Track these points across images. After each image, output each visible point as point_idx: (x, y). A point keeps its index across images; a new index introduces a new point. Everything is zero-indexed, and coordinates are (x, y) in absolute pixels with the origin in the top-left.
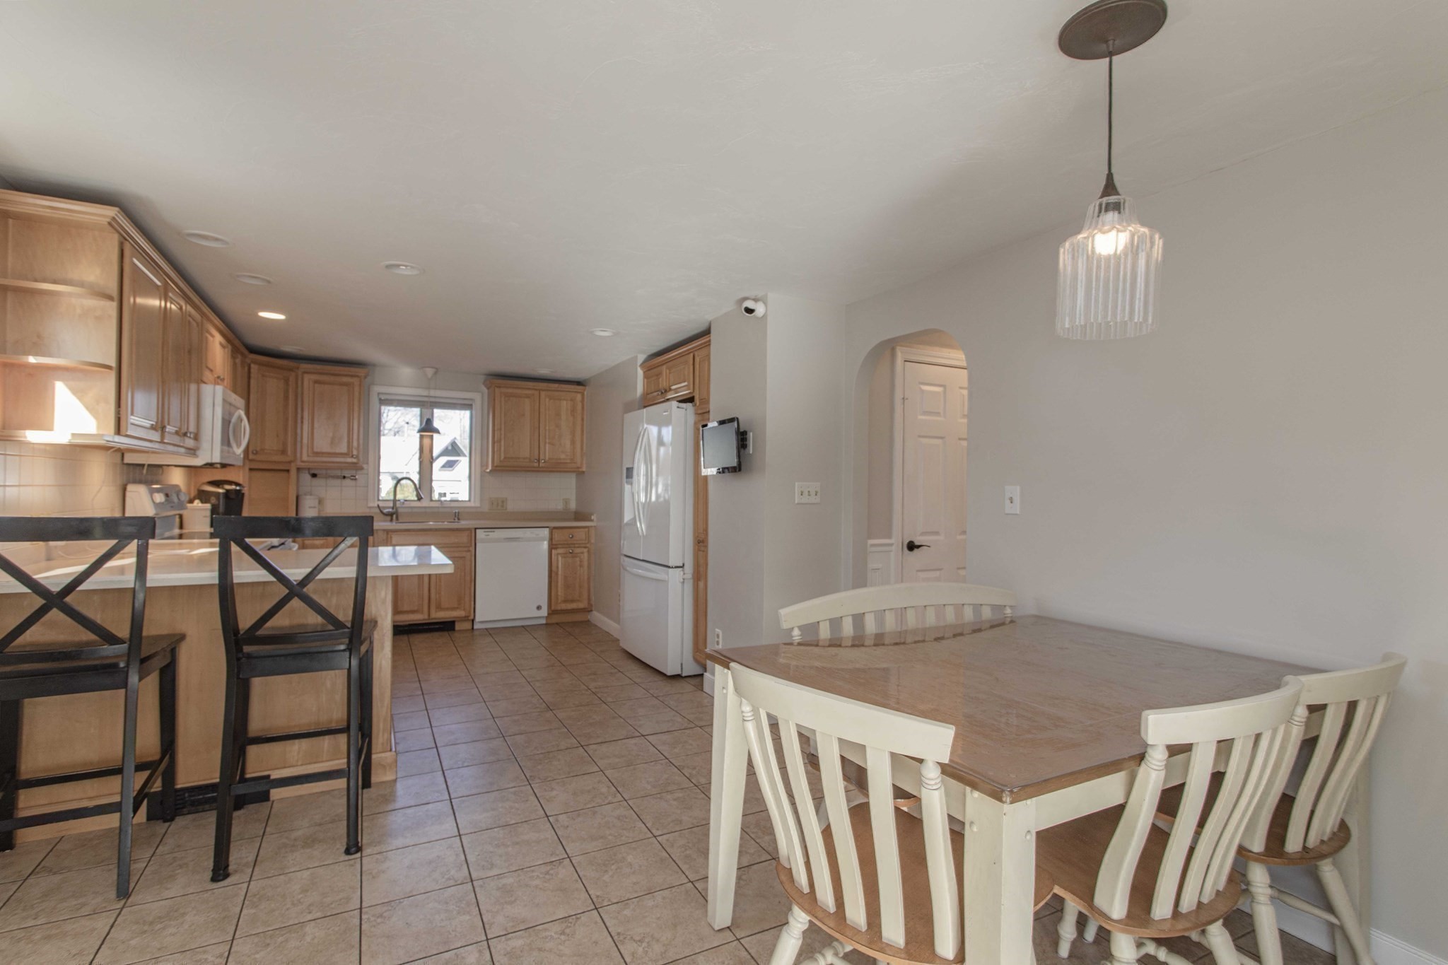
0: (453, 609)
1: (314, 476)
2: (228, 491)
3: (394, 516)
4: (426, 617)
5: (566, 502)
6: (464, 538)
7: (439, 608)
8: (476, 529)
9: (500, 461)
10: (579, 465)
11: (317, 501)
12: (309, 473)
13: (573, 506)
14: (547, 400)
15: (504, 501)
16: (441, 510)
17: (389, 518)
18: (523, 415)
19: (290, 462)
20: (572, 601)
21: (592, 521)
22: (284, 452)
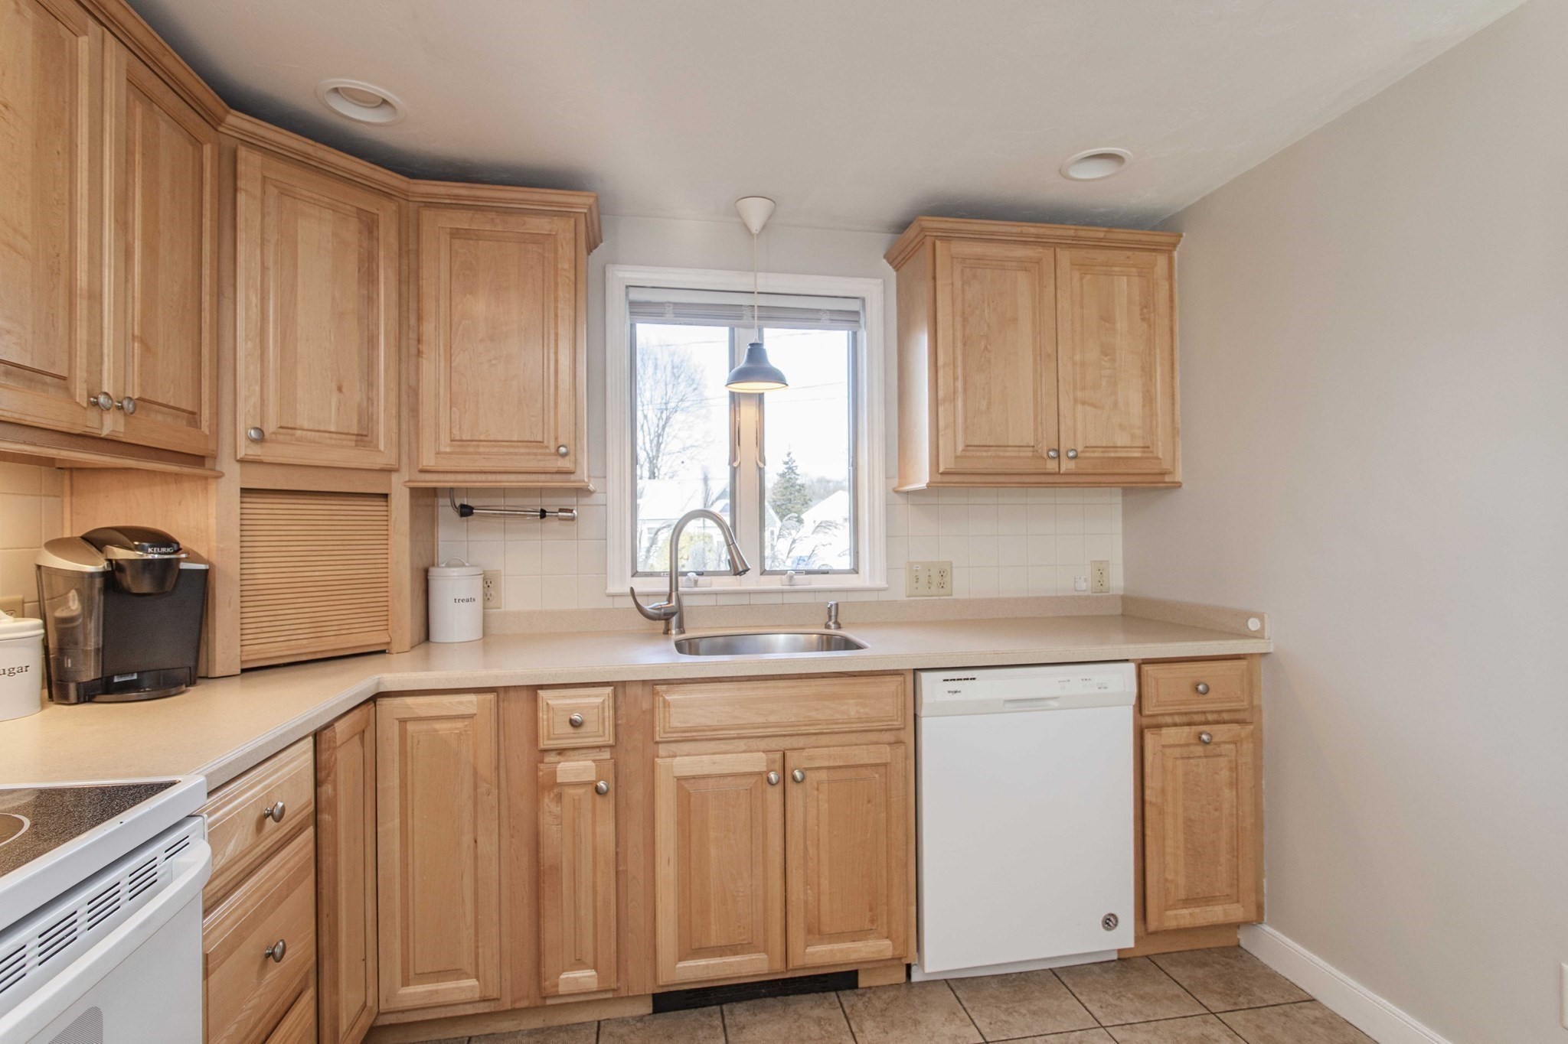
0: (858, 935)
1: (466, 511)
2: (116, 567)
3: (674, 620)
4: (778, 965)
5: (1101, 570)
6: (885, 701)
7: (815, 932)
8: (916, 671)
9: (957, 457)
10: (1166, 466)
11: (479, 581)
12: (454, 505)
13: (1117, 582)
14: (1077, 275)
15: (944, 573)
16: (789, 599)
17: (661, 624)
18: (1015, 320)
19: (388, 471)
20: (1208, 900)
21: (1258, 635)
22: (363, 438)
